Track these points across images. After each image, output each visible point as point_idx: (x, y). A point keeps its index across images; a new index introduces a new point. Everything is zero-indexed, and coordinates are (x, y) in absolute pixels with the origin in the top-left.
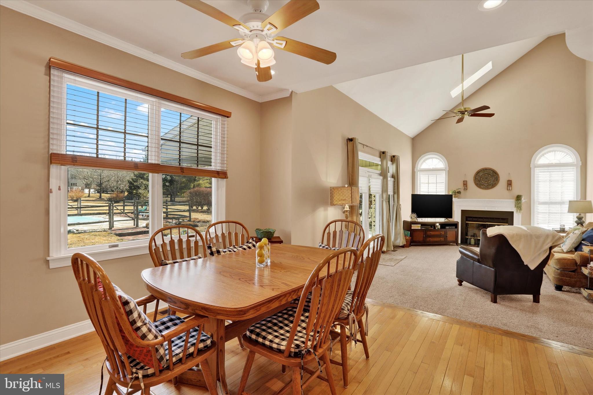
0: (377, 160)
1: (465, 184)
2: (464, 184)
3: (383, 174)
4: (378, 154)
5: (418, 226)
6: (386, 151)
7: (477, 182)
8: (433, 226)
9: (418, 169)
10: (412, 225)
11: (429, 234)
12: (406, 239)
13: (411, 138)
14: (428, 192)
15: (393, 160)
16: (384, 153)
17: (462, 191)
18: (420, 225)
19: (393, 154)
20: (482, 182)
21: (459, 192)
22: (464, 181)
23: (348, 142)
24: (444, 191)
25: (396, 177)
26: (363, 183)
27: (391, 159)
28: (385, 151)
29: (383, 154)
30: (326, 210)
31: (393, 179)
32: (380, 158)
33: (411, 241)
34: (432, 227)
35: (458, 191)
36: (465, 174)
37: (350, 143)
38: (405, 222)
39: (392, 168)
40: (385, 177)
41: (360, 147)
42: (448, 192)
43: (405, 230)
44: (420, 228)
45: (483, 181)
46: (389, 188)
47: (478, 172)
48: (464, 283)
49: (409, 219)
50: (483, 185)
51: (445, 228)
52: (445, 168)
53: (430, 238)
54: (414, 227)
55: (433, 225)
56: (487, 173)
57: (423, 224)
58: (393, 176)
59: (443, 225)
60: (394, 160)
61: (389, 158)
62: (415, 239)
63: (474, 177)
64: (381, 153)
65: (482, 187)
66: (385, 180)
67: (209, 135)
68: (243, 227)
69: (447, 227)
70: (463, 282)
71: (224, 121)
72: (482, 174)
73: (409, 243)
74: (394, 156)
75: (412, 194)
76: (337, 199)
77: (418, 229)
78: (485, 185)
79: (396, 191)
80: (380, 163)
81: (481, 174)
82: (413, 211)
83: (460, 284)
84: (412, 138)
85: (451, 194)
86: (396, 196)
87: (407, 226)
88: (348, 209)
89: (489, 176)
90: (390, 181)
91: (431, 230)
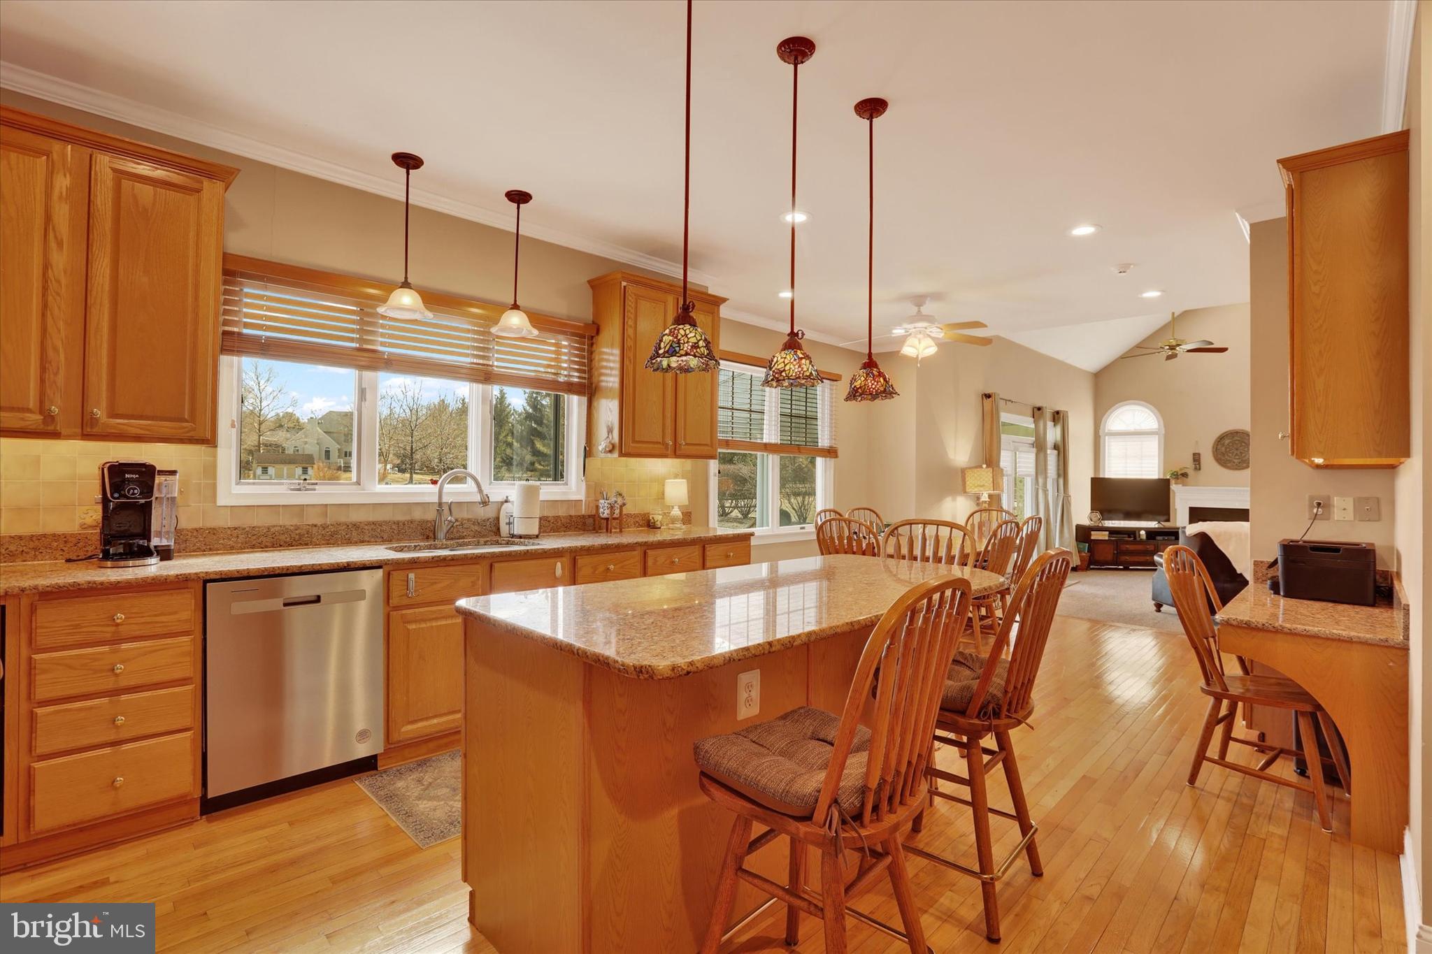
0: (1028, 423)
1: (1197, 458)
2: (1195, 460)
3: (1040, 446)
4: (1030, 412)
5: (1105, 535)
6: (1044, 406)
7: (1219, 456)
8: (1132, 536)
9: (1106, 431)
10: (1092, 533)
11: (1124, 549)
12: (1080, 556)
13: (1092, 373)
14: (1126, 474)
15: (1056, 418)
16: (1039, 409)
17: (1191, 472)
18: (1108, 533)
19: (1058, 409)
20: (1230, 457)
21: (1185, 475)
22: (1194, 454)
23: (984, 397)
24: (1157, 473)
25: (1061, 449)
26: (1005, 460)
27: (1052, 418)
28: (1042, 407)
29: (1038, 412)
30: (954, 500)
31: (1056, 452)
32: (1034, 417)
33: (1090, 559)
34: (1130, 537)
35: (1183, 472)
36: (1197, 442)
37: (988, 402)
38: (1079, 527)
39: (1053, 434)
40: (1042, 448)
41: (1002, 403)
42: (1164, 474)
43: (1080, 542)
44: (1107, 538)
45: (1230, 455)
46: (1049, 467)
47: (1221, 439)
48: (1165, 608)
49: (1085, 522)
50: (1230, 461)
51: (1154, 539)
52: (1159, 429)
53: (1126, 555)
54: (1095, 536)
55: (1132, 533)
56: (1239, 439)
57: (1113, 531)
58: (1056, 447)
59: (1151, 534)
60: (1059, 418)
61: (1048, 415)
62: (1097, 557)
63: (1213, 447)
64: (1035, 410)
65: (1229, 465)
66: (1042, 455)
67: (814, 401)
68: (877, 515)
69: (1159, 538)
70: (1162, 606)
71: (833, 385)
72: (1229, 441)
73: (1086, 563)
74: (1058, 413)
75: (1092, 478)
76: (971, 485)
77: (1103, 539)
78: (1235, 461)
79: (1062, 472)
80: (1033, 426)
81: (1227, 441)
82: (1094, 508)
83: (1158, 610)
84: (1094, 372)
85: (1168, 477)
86: (1061, 481)
87: (1083, 534)
88: (987, 499)
89: (1243, 444)
90: (1052, 456)
91: (1127, 542)
